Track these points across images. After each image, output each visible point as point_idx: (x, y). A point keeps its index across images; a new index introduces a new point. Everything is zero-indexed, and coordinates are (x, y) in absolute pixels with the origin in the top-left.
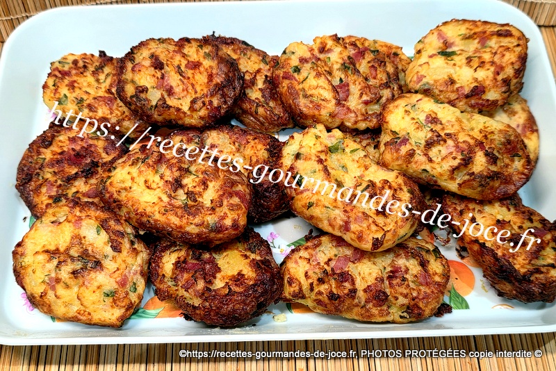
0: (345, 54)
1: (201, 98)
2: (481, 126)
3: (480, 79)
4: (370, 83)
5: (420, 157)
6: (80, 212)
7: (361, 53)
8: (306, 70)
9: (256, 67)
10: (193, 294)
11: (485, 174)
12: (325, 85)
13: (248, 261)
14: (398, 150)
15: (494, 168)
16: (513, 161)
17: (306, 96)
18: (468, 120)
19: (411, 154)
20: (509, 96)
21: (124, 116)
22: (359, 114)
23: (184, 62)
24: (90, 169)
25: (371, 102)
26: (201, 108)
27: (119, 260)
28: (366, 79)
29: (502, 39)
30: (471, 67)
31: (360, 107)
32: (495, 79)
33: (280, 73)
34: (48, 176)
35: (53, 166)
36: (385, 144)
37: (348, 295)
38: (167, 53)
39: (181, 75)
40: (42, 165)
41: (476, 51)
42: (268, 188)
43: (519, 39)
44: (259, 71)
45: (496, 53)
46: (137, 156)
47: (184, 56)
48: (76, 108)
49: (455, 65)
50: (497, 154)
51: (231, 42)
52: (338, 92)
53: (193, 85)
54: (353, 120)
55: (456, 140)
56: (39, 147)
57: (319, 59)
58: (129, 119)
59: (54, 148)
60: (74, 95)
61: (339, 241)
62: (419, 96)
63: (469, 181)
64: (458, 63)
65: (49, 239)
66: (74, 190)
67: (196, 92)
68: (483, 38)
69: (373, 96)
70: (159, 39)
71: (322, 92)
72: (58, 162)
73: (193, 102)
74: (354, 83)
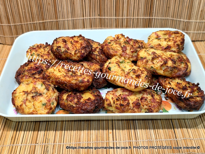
0: (125, 40)
1: (78, 50)
2: (170, 54)
3: (169, 44)
5: (150, 63)
6: (36, 80)
7: (130, 40)
8: (112, 43)
10: (73, 103)
12: (119, 46)
13: (93, 95)
14: (142, 61)
17: (112, 49)
22: (130, 55)
23: (73, 41)
24: (40, 71)
26: (78, 53)
27: (48, 94)
28: (132, 46)
30: (166, 41)
31: (130, 53)
32: (174, 44)
33: (104, 44)
34: (26, 74)
35: (28, 71)
37: (127, 105)
38: (68, 38)
39: (72, 44)
40: (24, 71)
45: (174, 38)
47: (73, 39)
49: (161, 41)
50: (175, 61)
52: (123, 48)
53: (76, 47)
54: (128, 57)
55: (162, 57)
56: (24, 66)
57: (117, 40)
59: (29, 66)
60: (37, 53)
61: (124, 90)
62: (149, 49)
64: (162, 41)
65: (25, 89)
69: (135, 50)
71: (118, 48)
72: (30, 70)
73: (76, 51)
74: (128, 46)
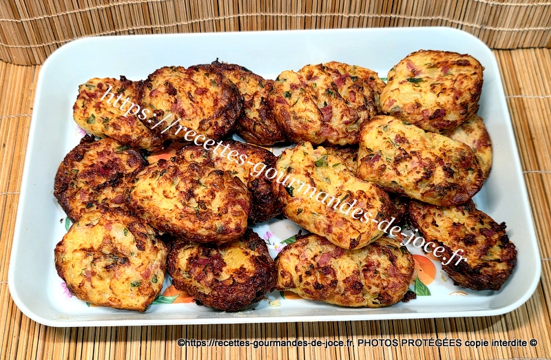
0: (330, 81)
1: (208, 119)
2: (441, 145)
3: (442, 103)
4: (350, 106)
5: (390, 171)
6: (110, 216)
7: (343, 80)
8: (296, 95)
9: (254, 90)
10: (204, 284)
11: (443, 185)
12: (312, 108)
13: (248, 257)
14: (371, 165)
15: (451, 181)
16: (467, 174)
17: (296, 118)
18: (431, 139)
19: (383, 169)
20: (466, 117)
21: (143, 133)
22: (340, 132)
23: (193, 89)
24: (116, 180)
25: (350, 122)
26: (208, 128)
27: (143, 257)
28: (347, 103)
29: (461, 68)
30: (434, 92)
31: (341, 127)
32: (455, 103)
33: (274, 97)
34: (81, 185)
35: (85, 176)
36: (361, 160)
37: (330, 285)
38: (179, 80)
39: (191, 100)
40: (76, 176)
41: (439, 79)
42: (264, 195)
43: (476, 68)
44: (256, 94)
45: (456, 80)
46: (156, 169)
47: (194, 83)
48: (103, 126)
49: (421, 91)
50: (453, 169)
51: (233, 68)
52: (322, 115)
53: (201, 109)
54: (335, 138)
55: (419, 157)
56: (73, 160)
57: (307, 85)
58: (148, 136)
59: (85, 161)
60: (101, 115)
61: (324, 241)
62: (391, 118)
63: (430, 191)
64: (424, 89)
65: (85, 239)
66: (103, 197)
67: (204, 115)
68: (446, 67)
69: (352, 117)
70: (172, 67)
71: (309, 114)
72: (89, 173)
73: (202, 123)
74: (336, 106)
